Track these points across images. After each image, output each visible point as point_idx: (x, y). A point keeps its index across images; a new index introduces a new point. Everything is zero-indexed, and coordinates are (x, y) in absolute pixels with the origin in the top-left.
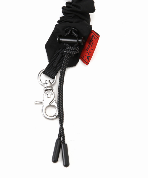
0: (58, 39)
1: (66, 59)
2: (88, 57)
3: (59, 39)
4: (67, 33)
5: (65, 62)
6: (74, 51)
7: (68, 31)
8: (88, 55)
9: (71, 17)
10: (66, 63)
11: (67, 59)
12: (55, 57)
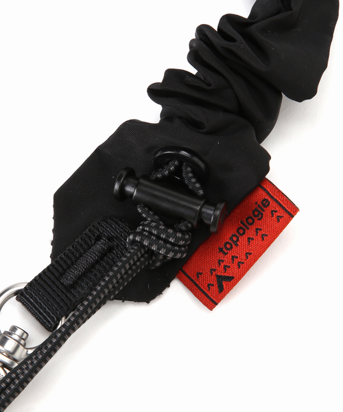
0: (117, 187)
1: (127, 266)
2: (220, 279)
3: (122, 187)
4: (163, 168)
5: (119, 276)
6: (170, 243)
7: (167, 163)
8: (221, 272)
9: (209, 85)
10: (122, 278)
11: (130, 268)
12: (81, 246)
